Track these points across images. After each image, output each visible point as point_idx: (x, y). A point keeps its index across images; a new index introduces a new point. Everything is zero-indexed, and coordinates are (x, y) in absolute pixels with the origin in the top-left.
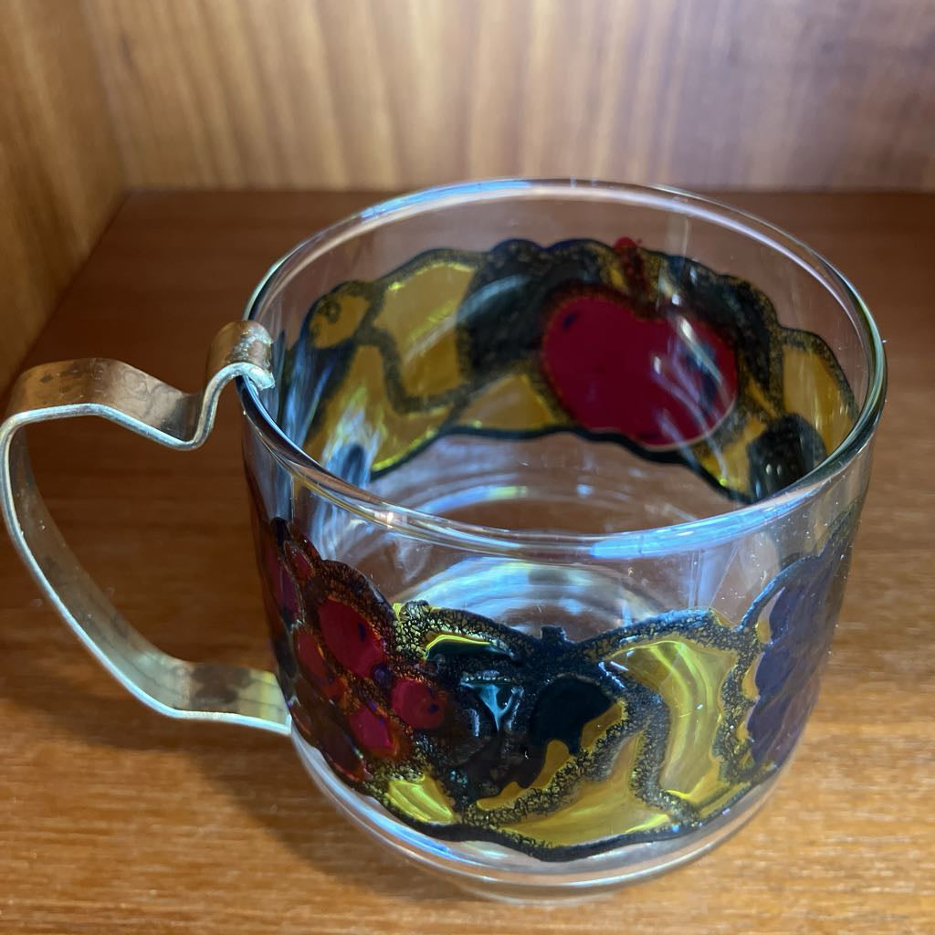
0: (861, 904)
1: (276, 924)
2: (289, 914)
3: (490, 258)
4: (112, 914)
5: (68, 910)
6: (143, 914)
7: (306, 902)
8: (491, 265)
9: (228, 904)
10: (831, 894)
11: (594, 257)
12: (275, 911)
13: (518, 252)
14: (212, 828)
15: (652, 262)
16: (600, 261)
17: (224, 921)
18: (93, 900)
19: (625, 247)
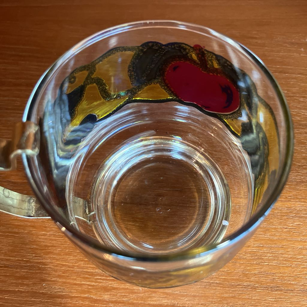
0: (261, 269)
1: (72, 268)
2: (77, 264)
3: (141, 48)
4: (21, 262)
5: (7, 260)
6: (31, 262)
7: (82, 261)
8: (142, 50)
9: (57, 260)
10: (252, 264)
11: (185, 49)
12: (72, 263)
13: (153, 46)
14: (51, 233)
15: (209, 55)
16: (187, 50)
17: (56, 266)
18: (15, 257)
19: (198, 48)
